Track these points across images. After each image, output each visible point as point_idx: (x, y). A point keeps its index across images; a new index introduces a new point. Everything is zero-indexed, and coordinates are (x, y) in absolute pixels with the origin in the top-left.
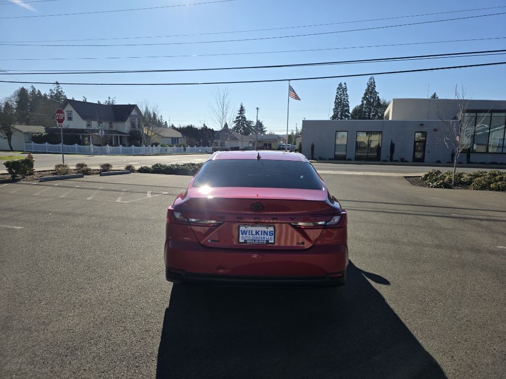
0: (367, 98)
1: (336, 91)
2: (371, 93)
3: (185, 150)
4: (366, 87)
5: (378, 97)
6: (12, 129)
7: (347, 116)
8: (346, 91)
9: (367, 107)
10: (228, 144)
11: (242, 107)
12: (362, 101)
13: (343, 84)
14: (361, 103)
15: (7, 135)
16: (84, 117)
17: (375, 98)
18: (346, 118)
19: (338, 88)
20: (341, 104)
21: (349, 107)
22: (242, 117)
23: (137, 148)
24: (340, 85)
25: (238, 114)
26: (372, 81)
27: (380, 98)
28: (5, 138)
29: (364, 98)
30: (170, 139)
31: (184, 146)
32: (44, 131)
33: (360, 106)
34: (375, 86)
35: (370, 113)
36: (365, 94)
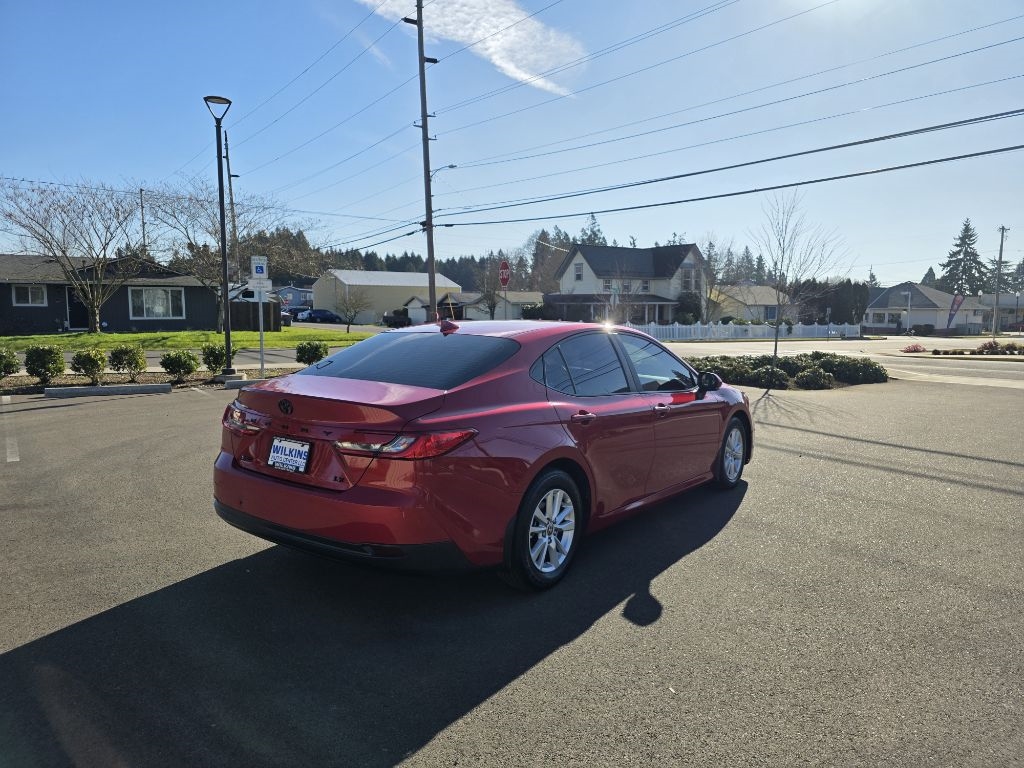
3: (790, 331)
6: (496, 298)
10: (908, 317)
11: (967, 229)
15: (490, 308)
16: (599, 273)
22: (966, 253)
23: (684, 326)
25: (957, 245)
28: (487, 312)
30: (762, 309)
31: (788, 323)
32: (541, 300)
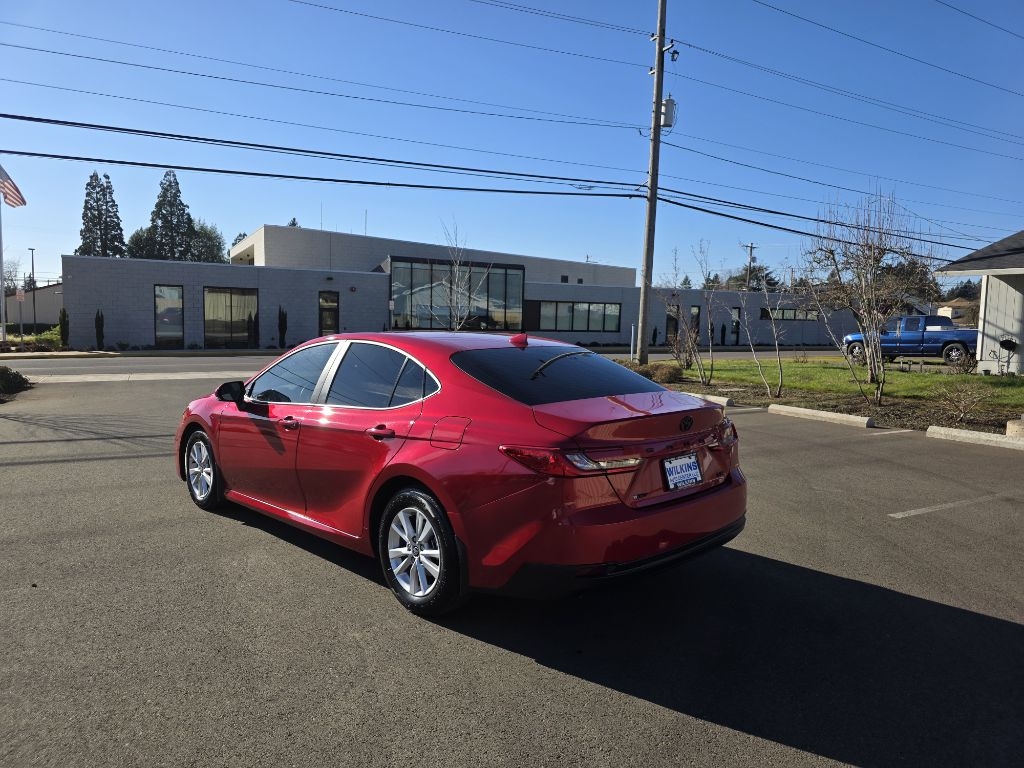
0: (163, 215)
1: (86, 192)
2: (171, 205)
4: (159, 190)
5: (188, 215)
7: (117, 250)
8: (111, 193)
9: (166, 235)
12: (153, 220)
13: (100, 176)
14: (149, 224)
17: (183, 216)
18: (115, 254)
19: (88, 185)
20: (100, 221)
21: (121, 230)
24: (94, 177)
26: (172, 179)
27: (192, 217)
29: (156, 214)
33: (149, 230)
34: (179, 191)
35: (173, 245)
36: (159, 206)
